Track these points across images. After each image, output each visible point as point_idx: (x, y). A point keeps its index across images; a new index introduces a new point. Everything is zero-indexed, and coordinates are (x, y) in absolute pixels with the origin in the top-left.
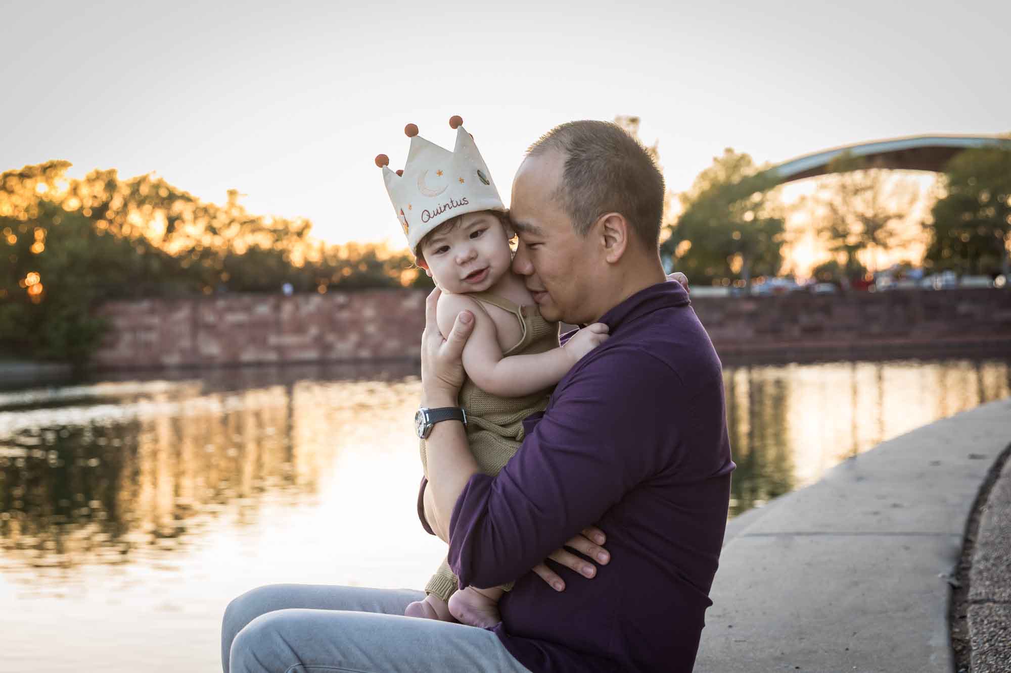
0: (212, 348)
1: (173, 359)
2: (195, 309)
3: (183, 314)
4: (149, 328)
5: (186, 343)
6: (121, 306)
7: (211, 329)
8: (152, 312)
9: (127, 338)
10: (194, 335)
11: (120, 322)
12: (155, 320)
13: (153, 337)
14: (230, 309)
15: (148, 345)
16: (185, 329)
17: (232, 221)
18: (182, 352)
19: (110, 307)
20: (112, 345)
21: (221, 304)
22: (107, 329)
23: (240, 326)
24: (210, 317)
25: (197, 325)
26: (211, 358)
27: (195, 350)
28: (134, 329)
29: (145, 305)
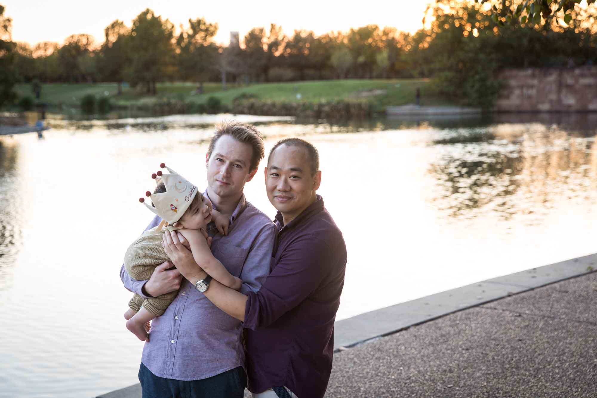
0: (570, 100)
1: (545, 107)
2: (560, 75)
3: (552, 78)
4: (532, 87)
5: (553, 97)
6: (514, 72)
7: (570, 88)
8: (533, 76)
9: (517, 92)
10: (559, 91)
11: (513, 83)
12: (535, 82)
13: (533, 92)
14: (583, 76)
15: (530, 97)
16: (554, 87)
17: (590, 16)
18: (551, 101)
19: (507, 73)
20: (507, 97)
21: (577, 72)
22: (504, 87)
23: (589, 86)
24: (570, 81)
25: (561, 85)
26: (570, 106)
27: (559, 101)
28: (521, 87)
29: (529, 72)
